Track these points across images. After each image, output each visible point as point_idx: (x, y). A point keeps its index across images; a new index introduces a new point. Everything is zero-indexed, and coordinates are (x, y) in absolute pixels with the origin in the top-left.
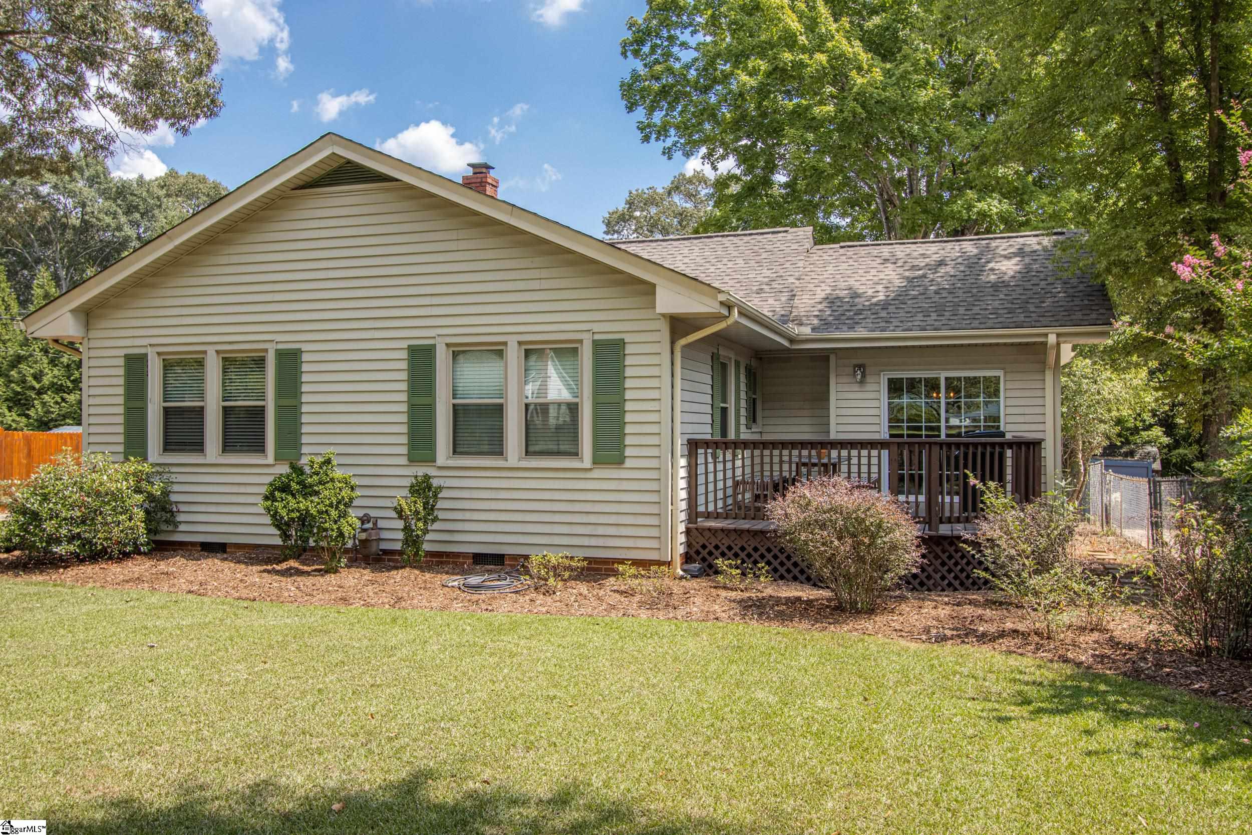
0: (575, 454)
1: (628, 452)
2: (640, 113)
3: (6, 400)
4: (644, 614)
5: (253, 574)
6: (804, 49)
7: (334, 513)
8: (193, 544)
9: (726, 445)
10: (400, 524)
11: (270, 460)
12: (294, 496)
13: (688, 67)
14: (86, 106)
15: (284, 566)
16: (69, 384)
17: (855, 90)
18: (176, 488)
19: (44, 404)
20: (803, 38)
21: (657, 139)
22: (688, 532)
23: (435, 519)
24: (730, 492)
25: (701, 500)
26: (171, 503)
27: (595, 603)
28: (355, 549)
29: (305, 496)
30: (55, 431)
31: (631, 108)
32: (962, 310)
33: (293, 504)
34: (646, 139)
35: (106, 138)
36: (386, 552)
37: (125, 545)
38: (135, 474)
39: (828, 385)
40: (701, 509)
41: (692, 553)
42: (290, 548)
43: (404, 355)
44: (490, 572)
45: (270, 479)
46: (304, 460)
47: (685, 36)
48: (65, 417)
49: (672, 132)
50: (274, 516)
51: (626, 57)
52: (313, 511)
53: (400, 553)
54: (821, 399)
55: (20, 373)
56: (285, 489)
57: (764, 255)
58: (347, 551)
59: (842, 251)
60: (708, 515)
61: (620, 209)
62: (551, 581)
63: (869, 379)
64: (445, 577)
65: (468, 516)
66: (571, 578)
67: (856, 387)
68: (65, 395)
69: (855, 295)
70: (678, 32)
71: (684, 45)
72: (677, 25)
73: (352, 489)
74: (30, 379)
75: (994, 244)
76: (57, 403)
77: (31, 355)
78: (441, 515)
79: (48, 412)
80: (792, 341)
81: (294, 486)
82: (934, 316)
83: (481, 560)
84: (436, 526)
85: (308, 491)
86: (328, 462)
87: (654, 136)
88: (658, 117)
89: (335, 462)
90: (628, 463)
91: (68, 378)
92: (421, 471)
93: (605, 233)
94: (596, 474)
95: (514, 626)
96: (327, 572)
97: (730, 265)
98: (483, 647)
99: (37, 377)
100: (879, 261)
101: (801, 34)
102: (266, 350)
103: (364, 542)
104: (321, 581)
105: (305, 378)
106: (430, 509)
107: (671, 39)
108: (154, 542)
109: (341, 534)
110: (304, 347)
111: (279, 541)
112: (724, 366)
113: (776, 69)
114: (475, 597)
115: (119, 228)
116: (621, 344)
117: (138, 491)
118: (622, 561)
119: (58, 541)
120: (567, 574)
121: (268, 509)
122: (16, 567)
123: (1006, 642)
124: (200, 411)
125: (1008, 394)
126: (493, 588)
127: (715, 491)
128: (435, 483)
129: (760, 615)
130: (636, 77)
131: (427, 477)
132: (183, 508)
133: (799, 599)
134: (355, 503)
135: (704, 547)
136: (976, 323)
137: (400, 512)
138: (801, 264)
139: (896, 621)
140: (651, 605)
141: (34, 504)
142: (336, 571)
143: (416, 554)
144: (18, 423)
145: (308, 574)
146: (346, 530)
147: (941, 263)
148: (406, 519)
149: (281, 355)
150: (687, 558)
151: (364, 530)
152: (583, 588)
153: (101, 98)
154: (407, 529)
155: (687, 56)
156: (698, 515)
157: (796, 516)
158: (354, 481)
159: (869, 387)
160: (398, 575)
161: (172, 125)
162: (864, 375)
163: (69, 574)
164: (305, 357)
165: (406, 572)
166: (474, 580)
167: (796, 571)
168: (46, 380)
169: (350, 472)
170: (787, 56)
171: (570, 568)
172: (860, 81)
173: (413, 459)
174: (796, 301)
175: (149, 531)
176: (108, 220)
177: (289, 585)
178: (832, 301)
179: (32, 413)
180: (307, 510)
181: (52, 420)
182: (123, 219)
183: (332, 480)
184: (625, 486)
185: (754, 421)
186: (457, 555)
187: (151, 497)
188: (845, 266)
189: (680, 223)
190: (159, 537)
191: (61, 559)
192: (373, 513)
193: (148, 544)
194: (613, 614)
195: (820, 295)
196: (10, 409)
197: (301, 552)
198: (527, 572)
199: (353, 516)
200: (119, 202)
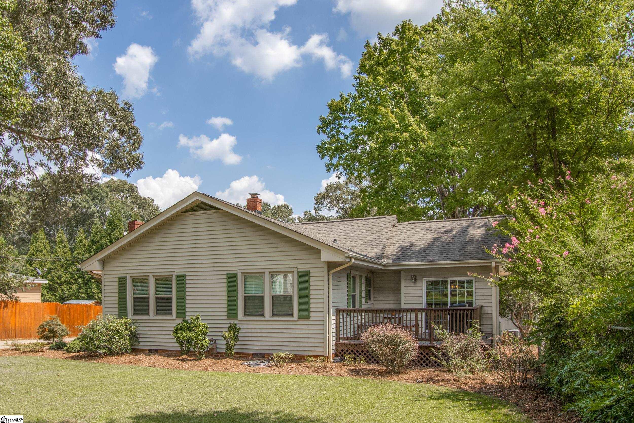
0: (291, 315)
1: (312, 314)
2: (326, 159)
3: (46, 288)
4: (315, 374)
5: (171, 360)
6: (398, 131)
7: (200, 338)
8: (145, 350)
9: (355, 311)
10: (225, 342)
11: (174, 317)
12: (185, 331)
13: (347, 137)
14: (87, 166)
15: (182, 358)
16: (73, 281)
17: (421, 150)
18: (140, 328)
19: (62, 290)
20: (398, 126)
21: (334, 171)
22: (336, 345)
23: (238, 340)
24: (356, 329)
25: (341, 333)
26: (137, 334)
27: (297, 370)
28: (207, 352)
29: (190, 331)
30: (67, 302)
31: (322, 157)
32: (457, 252)
33: (184, 334)
34: (329, 170)
35: (95, 178)
36: (219, 353)
37: (123, 350)
38: (125, 323)
39: (401, 283)
40: (341, 336)
41: (338, 353)
42: (183, 351)
43: (225, 277)
44: (259, 360)
45: (175, 325)
46: (187, 318)
47: (346, 123)
48: (71, 296)
49: (341, 168)
50: (177, 339)
51: (319, 133)
52: (193, 337)
53: (225, 353)
54: (397, 290)
55: (51, 276)
56: (181, 329)
57: (375, 228)
58: (205, 353)
59: (409, 225)
60: (344, 338)
61: (323, 192)
62: (281, 363)
63: (418, 281)
64: (242, 362)
65: (250, 339)
66: (289, 362)
67: (412, 285)
68: (71, 286)
69: (412, 245)
70: (343, 122)
71: (346, 127)
72: (342, 118)
73: (207, 329)
74: (56, 279)
75: (475, 221)
76: (67, 289)
77: (56, 268)
78: (240, 339)
79: (64, 294)
80: (384, 266)
81: (185, 328)
82: (445, 255)
83: (255, 356)
84: (238, 343)
85: (190, 329)
86: (198, 318)
87: (332, 169)
88: (334, 161)
89: (200, 319)
90: (312, 318)
91: (72, 278)
92: (232, 322)
93: (316, 204)
94: (300, 322)
95: (266, 377)
96: (198, 360)
97: (360, 233)
98: (256, 382)
99: (59, 278)
100: (424, 230)
101: (397, 124)
102: (172, 275)
103: (211, 349)
104: (196, 363)
105: (187, 286)
106: (236, 336)
107: (340, 125)
108: (133, 349)
109: (203, 346)
110: (187, 274)
111: (179, 349)
112: (354, 278)
113: (386, 140)
114: (253, 368)
115: (90, 208)
116: (308, 272)
117: (126, 329)
118: (308, 356)
119: (100, 348)
120: (287, 360)
121: (175, 336)
122: (84, 358)
123: (443, 383)
124: (147, 299)
125: (477, 287)
126: (260, 365)
127: (350, 328)
128: (238, 326)
129: (357, 374)
130: (323, 143)
131: (235, 324)
132: (141, 336)
133: (374, 369)
134: (208, 334)
135: (342, 351)
136: (462, 258)
137: (225, 338)
138: (389, 233)
139: (406, 376)
140: (318, 371)
141: (90, 334)
142: (201, 360)
143: (231, 353)
144: (51, 298)
145: (191, 360)
146: (205, 344)
147: (451, 231)
148: (227, 340)
149: (178, 277)
150: (336, 355)
151: (211, 344)
152: (293, 365)
153: (92, 161)
154: (227, 344)
155: (347, 132)
156: (340, 338)
157: (370, 338)
158: (207, 326)
159: (418, 285)
160: (224, 361)
161: (123, 172)
162: (415, 279)
163: (105, 360)
164: (187, 278)
165: (227, 360)
166: (253, 363)
167: (373, 360)
168: (63, 279)
169: (206, 322)
170: (391, 135)
171: (288, 358)
172: (423, 146)
173: (229, 317)
174: (387, 248)
175: (131, 345)
176: (85, 204)
177: (185, 365)
178: (402, 248)
179: (57, 294)
180: (190, 337)
181: (65, 297)
182: (91, 203)
183: (199, 325)
184: (310, 327)
185: (370, 299)
186: (246, 354)
187: (131, 331)
188: (410, 232)
189: (352, 198)
190: (133, 347)
191: (100, 354)
192: (214, 338)
193: (130, 349)
194: (304, 374)
195: (398, 245)
196: (48, 292)
197: (188, 352)
198: (272, 359)
199: (207, 339)
200: (89, 195)
